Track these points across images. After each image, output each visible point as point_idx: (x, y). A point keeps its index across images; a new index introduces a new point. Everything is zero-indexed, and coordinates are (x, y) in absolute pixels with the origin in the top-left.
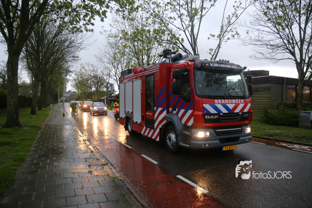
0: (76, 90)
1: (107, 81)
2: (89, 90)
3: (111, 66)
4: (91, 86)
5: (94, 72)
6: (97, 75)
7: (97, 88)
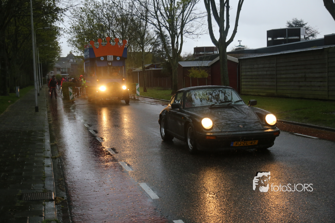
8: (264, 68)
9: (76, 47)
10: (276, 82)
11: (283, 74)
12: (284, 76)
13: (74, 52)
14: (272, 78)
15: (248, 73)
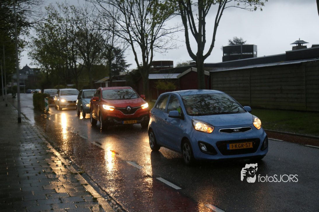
0: (40, 65)
1: (109, 42)
2: (70, 64)
3: (116, 9)
4: (73, 55)
5: (78, 25)
6: (87, 30)
7: (88, 59)
8: (237, 80)
9: (36, 59)
12: (258, 88)
13: (34, 64)
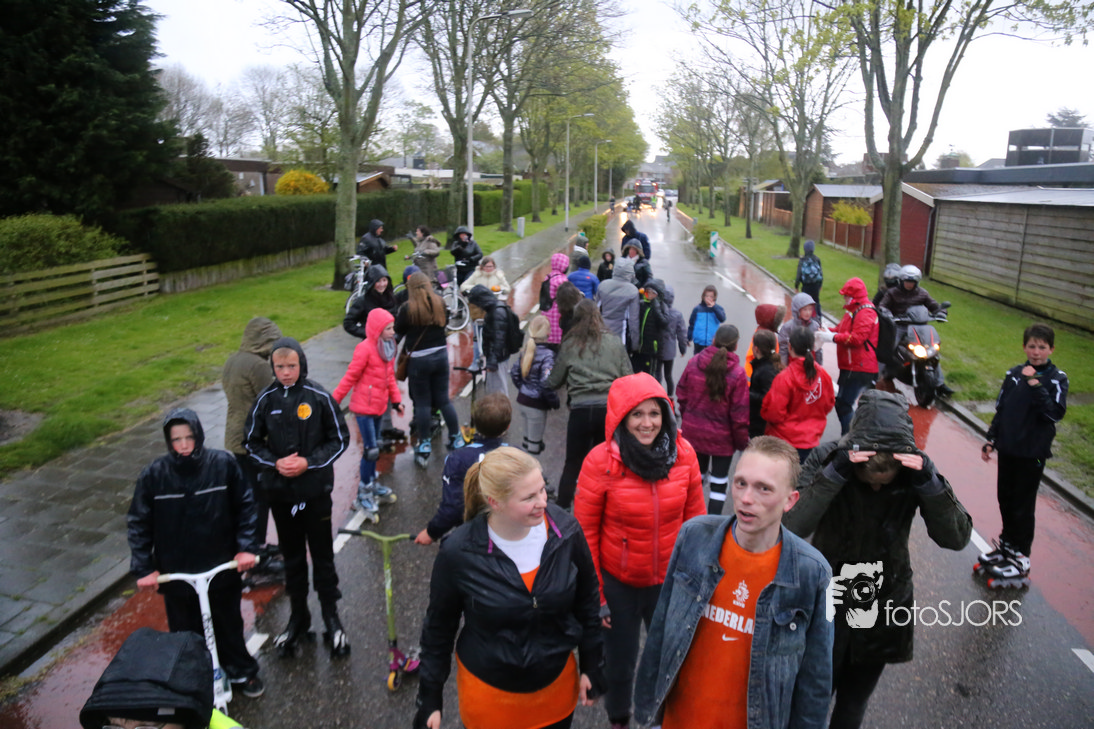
8: (992, 229)
10: (1020, 272)
11: (1041, 255)
12: (1041, 261)
14: (1009, 259)
15: (952, 235)
